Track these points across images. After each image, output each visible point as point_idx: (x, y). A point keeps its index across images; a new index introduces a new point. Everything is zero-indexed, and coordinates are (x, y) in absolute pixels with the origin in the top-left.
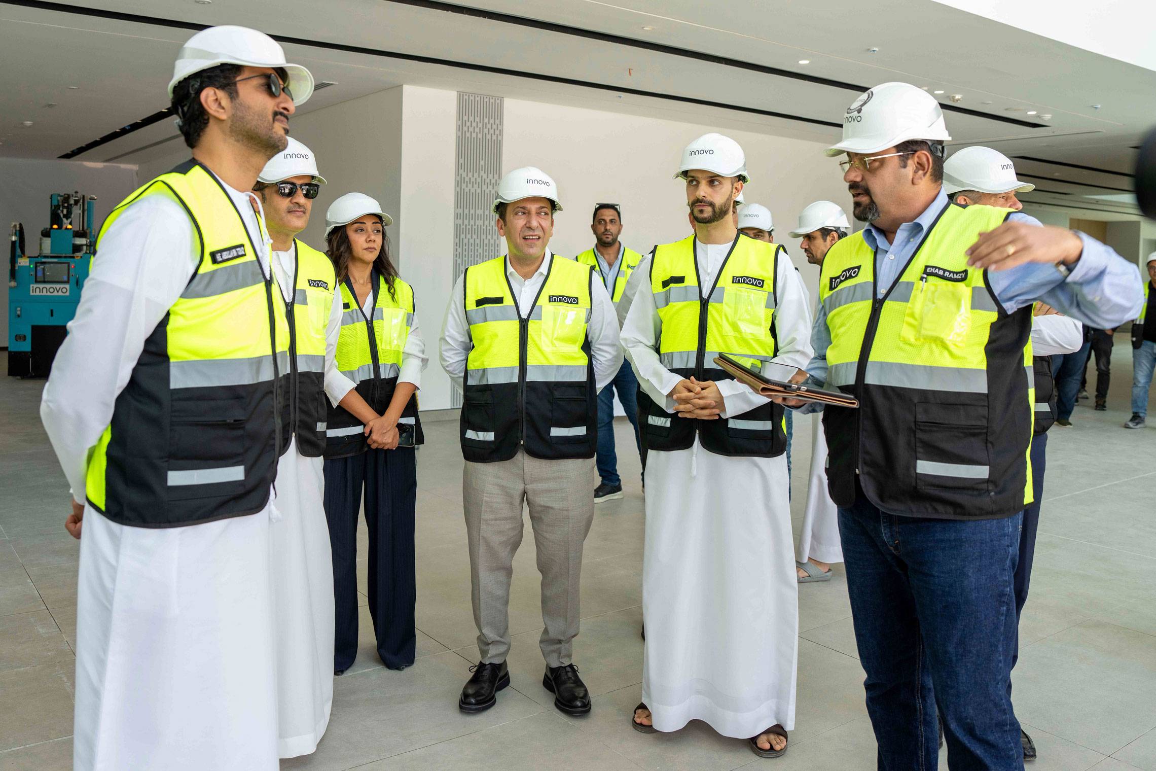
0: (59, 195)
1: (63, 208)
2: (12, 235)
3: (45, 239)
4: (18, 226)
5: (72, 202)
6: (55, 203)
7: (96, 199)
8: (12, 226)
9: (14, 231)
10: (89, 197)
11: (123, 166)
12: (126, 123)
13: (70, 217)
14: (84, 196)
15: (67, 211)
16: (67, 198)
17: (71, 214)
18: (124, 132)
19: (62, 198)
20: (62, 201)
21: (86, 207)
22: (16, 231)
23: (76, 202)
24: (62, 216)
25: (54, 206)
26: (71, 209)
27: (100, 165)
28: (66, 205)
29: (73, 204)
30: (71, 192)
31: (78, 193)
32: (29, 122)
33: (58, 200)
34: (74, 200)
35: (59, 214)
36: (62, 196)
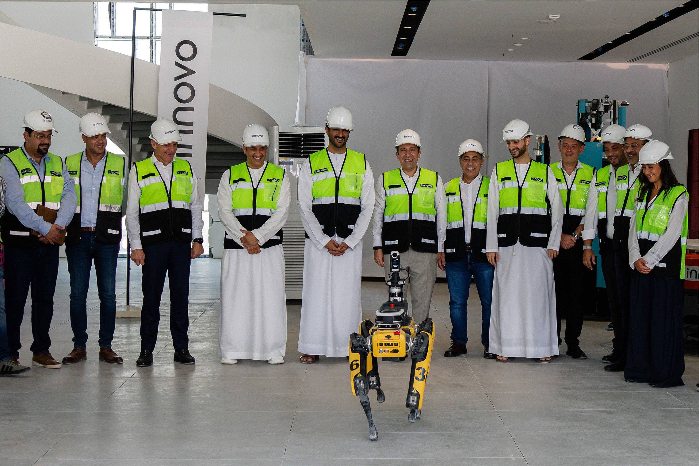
0: (587, 101)
1: (591, 116)
2: (537, 150)
4: (543, 139)
5: (602, 109)
6: (582, 111)
7: (628, 105)
8: (537, 138)
9: (539, 145)
10: (621, 103)
11: (652, 66)
12: (664, 11)
13: (599, 128)
14: (615, 101)
15: (596, 120)
16: (595, 105)
17: (601, 123)
18: (661, 20)
19: (591, 105)
20: (591, 109)
21: (617, 116)
22: (541, 144)
23: (607, 108)
24: (590, 126)
25: (582, 113)
26: (601, 118)
27: (624, 66)
28: (595, 113)
29: (603, 111)
30: (601, 97)
31: (608, 97)
32: (555, 16)
33: (586, 107)
34: (604, 106)
35: (587, 123)
36: (590, 102)
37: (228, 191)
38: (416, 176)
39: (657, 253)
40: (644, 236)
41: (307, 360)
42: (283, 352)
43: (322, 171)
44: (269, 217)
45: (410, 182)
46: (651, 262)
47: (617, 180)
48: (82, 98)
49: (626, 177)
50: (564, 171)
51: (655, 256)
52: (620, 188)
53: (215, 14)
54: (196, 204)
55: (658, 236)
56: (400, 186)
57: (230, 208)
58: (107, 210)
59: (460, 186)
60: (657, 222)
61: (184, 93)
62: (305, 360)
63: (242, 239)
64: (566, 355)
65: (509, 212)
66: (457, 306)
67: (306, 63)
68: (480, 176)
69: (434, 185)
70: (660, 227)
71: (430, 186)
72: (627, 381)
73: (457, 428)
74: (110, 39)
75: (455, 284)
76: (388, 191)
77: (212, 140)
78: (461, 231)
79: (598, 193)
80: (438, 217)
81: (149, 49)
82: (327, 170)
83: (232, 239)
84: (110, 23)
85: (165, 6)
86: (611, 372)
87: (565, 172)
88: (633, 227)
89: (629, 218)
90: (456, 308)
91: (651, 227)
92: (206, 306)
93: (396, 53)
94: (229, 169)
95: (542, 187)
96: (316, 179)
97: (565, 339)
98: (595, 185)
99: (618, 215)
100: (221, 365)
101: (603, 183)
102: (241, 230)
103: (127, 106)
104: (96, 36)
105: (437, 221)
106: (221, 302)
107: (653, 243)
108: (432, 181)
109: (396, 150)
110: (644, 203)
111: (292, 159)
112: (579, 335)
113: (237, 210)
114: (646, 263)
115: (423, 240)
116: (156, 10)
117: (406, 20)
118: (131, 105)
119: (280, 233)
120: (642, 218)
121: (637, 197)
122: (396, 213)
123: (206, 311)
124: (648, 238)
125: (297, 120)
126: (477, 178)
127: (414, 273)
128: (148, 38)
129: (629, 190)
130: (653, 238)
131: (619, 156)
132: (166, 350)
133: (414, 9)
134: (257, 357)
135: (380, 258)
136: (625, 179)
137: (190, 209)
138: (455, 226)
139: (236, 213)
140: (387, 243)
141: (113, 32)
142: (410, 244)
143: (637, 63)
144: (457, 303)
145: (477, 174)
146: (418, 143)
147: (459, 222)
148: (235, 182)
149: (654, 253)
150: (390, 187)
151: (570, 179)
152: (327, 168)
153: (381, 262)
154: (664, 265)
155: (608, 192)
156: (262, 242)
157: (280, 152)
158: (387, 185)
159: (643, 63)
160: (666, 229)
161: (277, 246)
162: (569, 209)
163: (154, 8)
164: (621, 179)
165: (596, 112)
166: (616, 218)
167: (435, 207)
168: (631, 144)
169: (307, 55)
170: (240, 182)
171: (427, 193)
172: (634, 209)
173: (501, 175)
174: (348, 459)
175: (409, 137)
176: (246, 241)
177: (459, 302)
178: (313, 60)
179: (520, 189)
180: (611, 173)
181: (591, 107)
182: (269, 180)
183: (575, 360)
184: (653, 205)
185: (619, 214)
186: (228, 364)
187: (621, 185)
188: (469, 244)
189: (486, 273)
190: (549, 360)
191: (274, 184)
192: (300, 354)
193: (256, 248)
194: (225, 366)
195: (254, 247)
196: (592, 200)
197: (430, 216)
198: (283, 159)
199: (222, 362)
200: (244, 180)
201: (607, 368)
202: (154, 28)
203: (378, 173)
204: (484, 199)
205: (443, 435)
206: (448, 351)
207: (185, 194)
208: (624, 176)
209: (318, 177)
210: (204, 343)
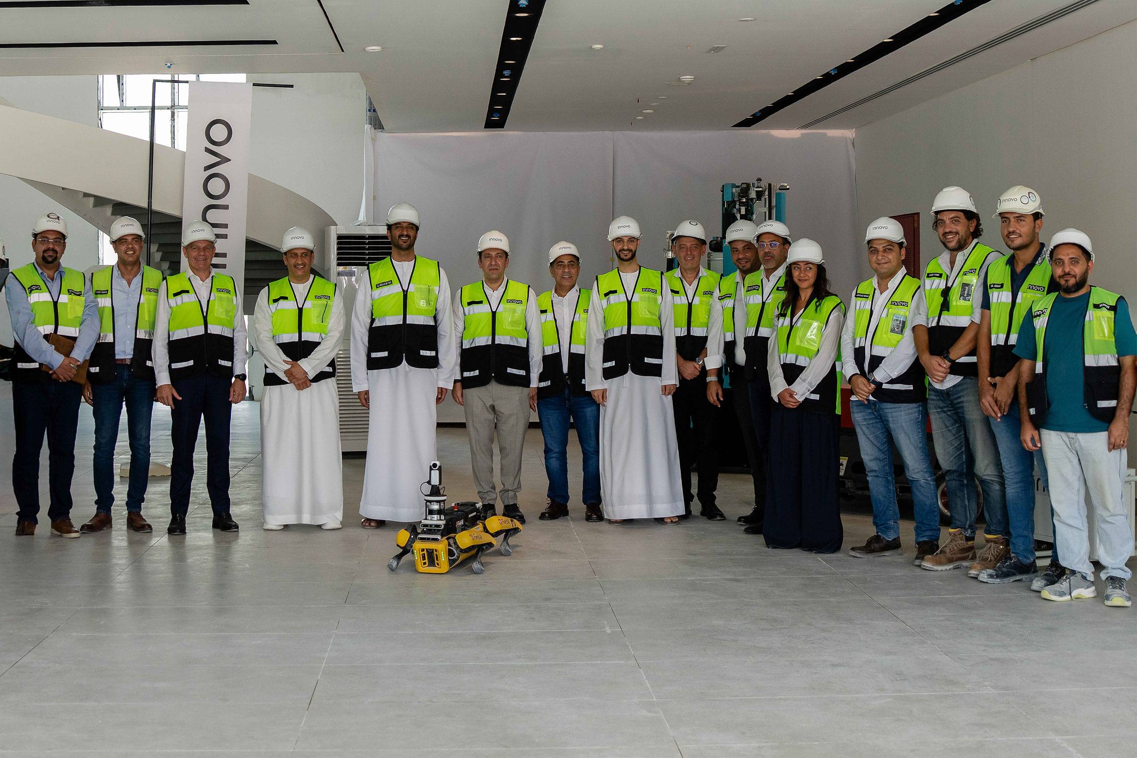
0: (734, 186)
1: (740, 206)
2: (669, 250)
3: (714, 254)
5: (753, 195)
6: (728, 198)
7: (788, 189)
8: (668, 235)
10: (778, 187)
11: (830, 133)
12: (830, 66)
14: (770, 185)
15: (747, 210)
16: (745, 190)
17: (753, 214)
18: (828, 79)
19: (739, 191)
20: (739, 196)
21: (774, 203)
23: (759, 195)
25: (727, 202)
26: (752, 207)
27: (795, 134)
28: (744, 200)
29: (755, 199)
30: (752, 180)
31: (761, 180)
32: (688, 77)
33: (732, 193)
34: (756, 191)
35: (734, 214)
36: (738, 187)
37: (267, 313)
38: (501, 289)
39: (807, 382)
40: (790, 359)
41: (370, 525)
42: (339, 515)
43: (386, 285)
44: (319, 343)
45: (494, 296)
46: (801, 393)
47: (747, 291)
48: (86, 195)
49: (759, 286)
50: (683, 280)
51: (805, 385)
52: (751, 302)
53: (254, 85)
54: (239, 331)
55: (808, 359)
56: (481, 302)
57: (270, 335)
58: (145, 337)
59: (552, 301)
60: (807, 342)
61: (217, 186)
62: (367, 524)
63: (287, 372)
64: (701, 516)
65: (617, 333)
66: (553, 455)
67: (374, 140)
68: (576, 287)
69: (524, 301)
70: (810, 347)
71: (520, 302)
72: (769, 547)
73: (547, 599)
74: (118, 111)
75: (550, 426)
76: (467, 308)
77: (251, 245)
78: (557, 357)
79: (723, 308)
80: (530, 341)
81: (170, 123)
82: (392, 283)
83: (274, 373)
84: (119, 90)
85: (192, 77)
86: (752, 535)
87: (685, 282)
88: (774, 348)
89: (766, 339)
90: (552, 458)
91: (799, 347)
92: (244, 462)
93: (490, 124)
94: (267, 287)
95: (656, 300)
96: (378, 294)
97: (698, 495)
98: (719, 299)
99: (751, 335)
100: (262, 531)
101: (728, 296)
102: (285, 361)
103: (145, 205)
104: (100, 108)
105: (530, 347)
106: (263, 456)
107: (801, 369)
108: (522, 295)
109: (479, 257)
110: (788, 319)
111: (354, 269)
112: (715, 489)
113: (279, 337)
114: (795, 393)
115: (509, 370)
116: (178, 82)
117: (497, 85)
118: (150, 203)
119: (332, 364)
120: (786, 336)
121: (777, 312)
122: (476, 336)
123: (244, 467)
124: (796, 362)
125: (362, 217)
126: (574, 290)
127: (501, 414)
128: (168, 109)
129: (764, 303)
130: (801, 362)
131: (752, 259)
132: (195, 514)
133: (507, 73)
134: (306, 520)
135: (459, 394)
136: (758, 290)
137: (232, 336)
138: (548, 352)
139: (278, 339)
140: (466, 374)
141: (123, 101)
142: (493, 375)
143: (811, 129)
144: (553, 451)
145: (574, 284)
146: (507, 249)
147: (554, 346)
148: (275, 301)
149: (804, 381)
150: (469, 304)
151: (690, 290)
152: (391, 281)
153: (460, 399)
154: (816, 397)
155: (736, 307)
156: (311, 375)
157: (338, 259)
158: (465, 300)
159: (820, 128)
160: (818, 350)
161: (329, 380)
162: (691, 328)
163: (176, 79)
164: (752, 290)
165: (746, 199)
166: (747, 340)
167: (526, 329)
168: (769, 242)
169: (375, 129)
170: (281, 301)
171: (514, 311)
172: (774, 327)
173: (604, 289)
174: (412, 633)
175: (495, 240)
176: (292, 374)
177: (557, 450)
178: (382, 136)
179: (629, 303)
180: (738, 282)
181: (739, 193)
182: (317, 297)
183: (710, 521)
184: (801, 320)
185: (751, 333)
186: (272, 530)
187: (752, 297)
188: (567, 374)
189: (589, 411)
190: (675, 522)
191: (323, 301)
192: (362, 517)
193: (306, 382)
194: (267, 532)
195: (303, 380)
196: (716, 318)
197: (519, 340)
198: (341, 268)
199: (264, 527)
200: (286, 298)
201: (747, 531)
202: (176, 95)
203: (456, 288)
204: (583, 315)
205: (528, 607)
206: (544, 513)
207: (224, 317)
208: (756, 285)
209: (381, 292)
210: (242, 506)
